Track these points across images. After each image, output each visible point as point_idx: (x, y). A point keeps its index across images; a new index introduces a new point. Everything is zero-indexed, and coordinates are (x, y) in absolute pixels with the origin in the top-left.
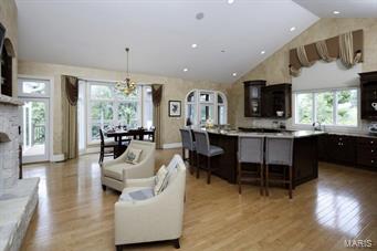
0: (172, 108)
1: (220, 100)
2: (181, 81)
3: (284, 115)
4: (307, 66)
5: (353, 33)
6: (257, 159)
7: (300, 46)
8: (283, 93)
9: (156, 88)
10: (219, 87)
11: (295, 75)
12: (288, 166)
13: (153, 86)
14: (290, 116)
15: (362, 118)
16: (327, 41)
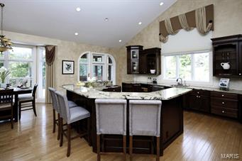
0: (65, 66)
1: (110, 61)
2: (74, 44)
3: (156, 72)
4: (172, 34)
5: (206, 7)
6: (119, 129)
7: (167, 18)
8: (155, 55)
9: (50, 49)
10: (109, 50)
11: (164, 41)
12: (155, 137)
13: (46, 47)
14: (160, 74)
15: (214, 75)
16: (186, 14)
